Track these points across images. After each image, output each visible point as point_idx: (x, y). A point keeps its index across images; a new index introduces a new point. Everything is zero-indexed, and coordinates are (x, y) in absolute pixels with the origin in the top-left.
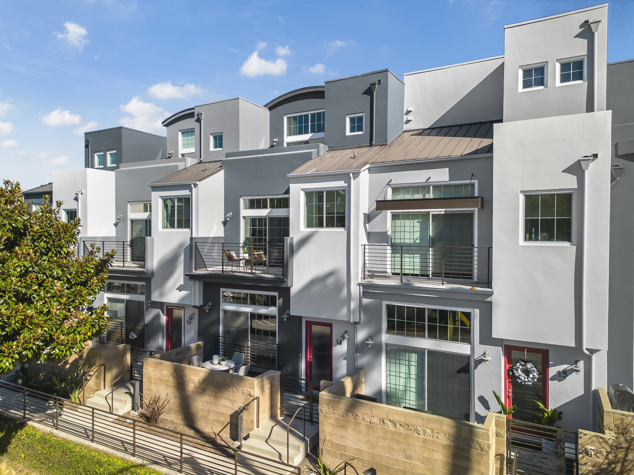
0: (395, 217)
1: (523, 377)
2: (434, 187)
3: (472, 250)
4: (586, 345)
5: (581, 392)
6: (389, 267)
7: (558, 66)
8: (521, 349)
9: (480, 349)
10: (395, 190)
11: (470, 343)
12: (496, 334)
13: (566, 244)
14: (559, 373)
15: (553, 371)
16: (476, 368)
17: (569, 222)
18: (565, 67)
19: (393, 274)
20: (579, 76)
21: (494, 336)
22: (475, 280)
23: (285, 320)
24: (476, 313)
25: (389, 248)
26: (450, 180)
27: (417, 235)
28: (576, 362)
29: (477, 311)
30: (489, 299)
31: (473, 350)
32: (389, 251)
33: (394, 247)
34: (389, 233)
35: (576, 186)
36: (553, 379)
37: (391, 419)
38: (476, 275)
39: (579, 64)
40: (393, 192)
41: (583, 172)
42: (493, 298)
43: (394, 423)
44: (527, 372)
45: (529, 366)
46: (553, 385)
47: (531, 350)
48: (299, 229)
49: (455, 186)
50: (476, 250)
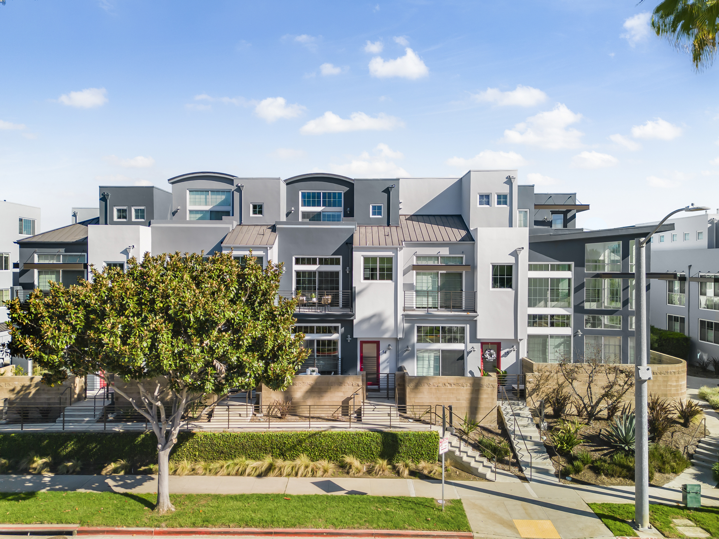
0: (417, 274)
1: (489, 357)
2: (441, 257)
3: (461, 293)
4: (519, 338)
5: (514, 361)
6: (414, 303)
7: (496, 196)
8: (487, 343)
9: (470, 346)
10: (418, 258)
11: (464, 343)
12: (479, 337)
13: (510, 289)
14: (506, 353)
15: (502, 353)
16: (467, 356)
17: (511, 279)
18: (499, 197)
19: (417, 308)
20: (505, 203)
21: (478, 337)
22: (464, 309)
23: (349, 341)
24: (468, 327)
25: (415, 292)
26: (450, 254)
27: (430, 285)
28: (513, 346)
29: (468, 326)
30: (475, 319)
31: (466, 347)
32: (415, 294)
33: (417, 291)
34: (415, 284)
35: (514, 262)
36: (503, 356)
37: (449, 382)
38: (464, 306)
39: (505, 197)
40: (417, 260)
41: (518, 255)
42: (478, 318)
43: (450, 384)
44: (491, 355)
45: (492, 351)
46: (503, 360)
47: (492, 343)
48: (360, 281)
49: (453, 257)
50: (464, 293)
